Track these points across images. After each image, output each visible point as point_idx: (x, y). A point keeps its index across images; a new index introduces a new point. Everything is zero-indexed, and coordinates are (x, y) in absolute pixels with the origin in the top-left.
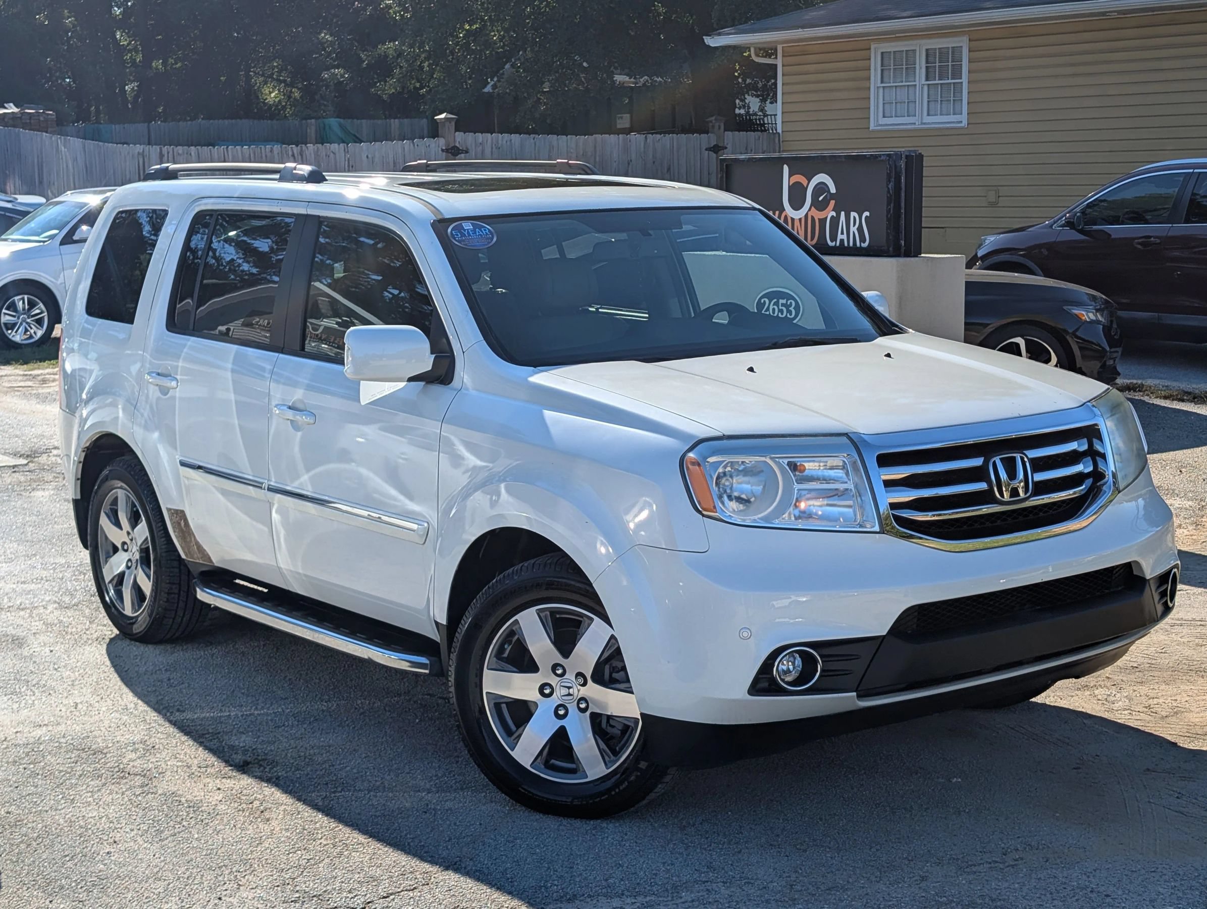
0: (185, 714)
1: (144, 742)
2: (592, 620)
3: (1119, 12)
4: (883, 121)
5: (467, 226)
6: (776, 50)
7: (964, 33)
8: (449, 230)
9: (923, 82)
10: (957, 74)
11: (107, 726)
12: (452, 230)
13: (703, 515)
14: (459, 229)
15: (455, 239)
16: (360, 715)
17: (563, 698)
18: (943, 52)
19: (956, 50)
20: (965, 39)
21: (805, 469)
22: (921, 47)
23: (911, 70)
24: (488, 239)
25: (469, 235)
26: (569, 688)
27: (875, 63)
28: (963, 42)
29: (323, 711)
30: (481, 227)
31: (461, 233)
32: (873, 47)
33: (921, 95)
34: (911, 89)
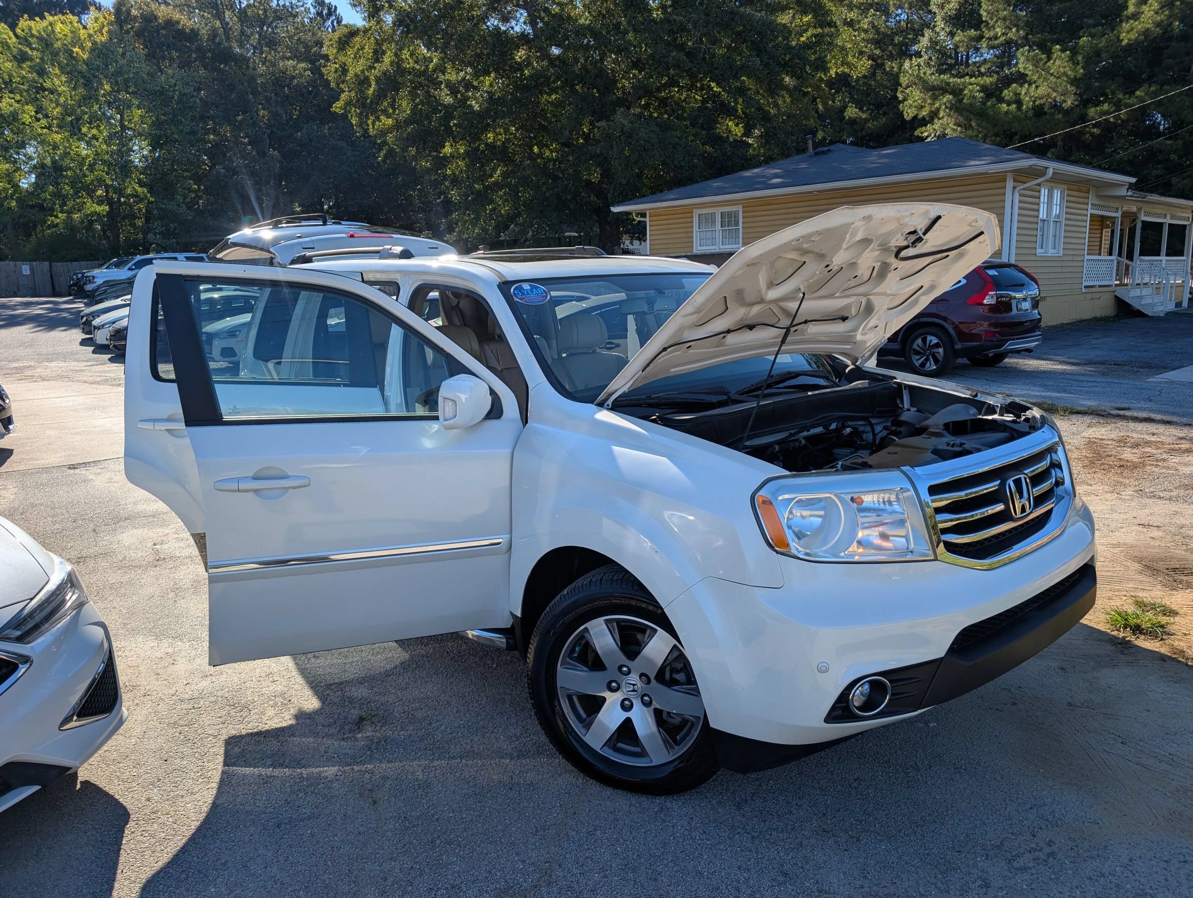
0: (318, 661)
1: (282, 695)
2: (656, 631)
3: (819, 191)
4: (699, 248)
5: (526, 286)
6: (646, 214)
7: (740, 204)
8: (512, 290)
9: (720, 228)
10: (737, 224)
11: (258, 675)
12: (514, 290)
13: (777, 552)
14: (520, 289)
15: (517, 297)
16: (451, 660)
17: (629, 693)
18: (730, 214)
19: (737, 212)
20: (741, 206)
21: (863, 501)
22: (718, 211)
23: (713, 222)
24: (543, 297)
25: (528, 294)
26: (634, 685)
27: (696, 220)
28: (739, 208)
29: (423, 656)
30: (537, 288)
31: (521, 292)
32: (694, 211)
33: (719, 235)
34: (714, 232)
